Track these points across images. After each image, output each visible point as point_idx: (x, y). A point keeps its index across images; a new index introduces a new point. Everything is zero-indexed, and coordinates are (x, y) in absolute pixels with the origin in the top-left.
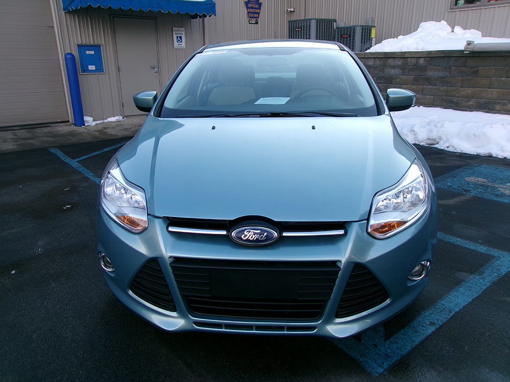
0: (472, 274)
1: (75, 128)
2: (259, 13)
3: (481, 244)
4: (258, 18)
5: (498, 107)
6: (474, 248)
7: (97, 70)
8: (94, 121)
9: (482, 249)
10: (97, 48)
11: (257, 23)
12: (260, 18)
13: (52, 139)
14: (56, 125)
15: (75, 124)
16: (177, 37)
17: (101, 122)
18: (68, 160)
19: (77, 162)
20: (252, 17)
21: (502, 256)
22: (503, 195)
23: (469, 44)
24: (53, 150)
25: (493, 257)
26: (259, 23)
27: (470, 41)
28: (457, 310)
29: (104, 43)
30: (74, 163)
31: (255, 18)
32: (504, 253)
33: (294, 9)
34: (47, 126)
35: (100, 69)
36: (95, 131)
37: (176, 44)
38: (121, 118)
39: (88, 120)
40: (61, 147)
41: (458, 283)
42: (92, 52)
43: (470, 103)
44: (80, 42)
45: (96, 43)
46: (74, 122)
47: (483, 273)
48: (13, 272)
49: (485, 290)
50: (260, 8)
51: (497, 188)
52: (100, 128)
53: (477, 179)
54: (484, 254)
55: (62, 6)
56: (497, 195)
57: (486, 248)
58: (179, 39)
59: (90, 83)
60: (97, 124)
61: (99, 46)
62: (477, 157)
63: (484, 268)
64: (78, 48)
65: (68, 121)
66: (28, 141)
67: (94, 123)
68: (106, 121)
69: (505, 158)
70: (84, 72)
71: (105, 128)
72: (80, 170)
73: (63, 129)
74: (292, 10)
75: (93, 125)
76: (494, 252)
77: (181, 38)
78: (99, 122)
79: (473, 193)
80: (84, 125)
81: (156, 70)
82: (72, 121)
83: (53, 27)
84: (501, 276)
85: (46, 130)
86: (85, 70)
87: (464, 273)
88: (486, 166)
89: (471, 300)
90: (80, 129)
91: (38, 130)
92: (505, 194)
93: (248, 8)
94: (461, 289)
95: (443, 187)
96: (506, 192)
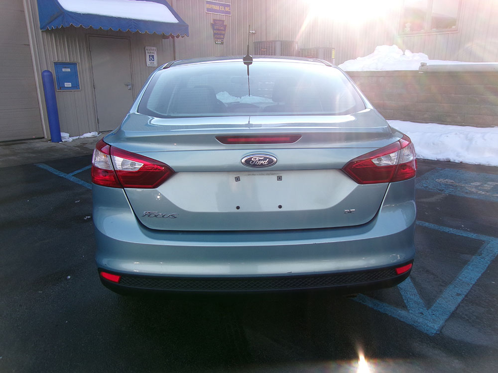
0: (473, 255)
1: (53, 144)
2: (224, 35)
3: (470, 231)
4: (223, 39)
5: (449, 120)
6: (466, 235)
7: (73, 87)
8: (70, 137)
9: (473, 236)
10: (73, 65)
11: (222, 43)
12: (225, 39)
13: (34, 155)
14: (32, 141)
15: (52, 140)
16: (150, 56)
17: (77, 137)
18: (62, 175)
19: (73, 176)
20: (218, 38)
21: (490, 240)
22: (472, 193)
23: (423, 65)
24: (42, 166)
25: (484, 241)
26: (225, 43)
27: (424, 63)
28: (473, 283)
29: (80, 61)
30: (70, 177)
31: (220, 38)
32: (492, 238)
33: (256, 31)
34: (22, 143)
35: (76, 86)
36: (76, 147)
37: (148, 63)
38: (97, 133)
39: (65, 135)
40: (47, 162)
41: (465, 263)
42: (69, 70)
43: (426, 116)
44: (57, 60)
45: (72, 61)
46: (50, 138)
47: (481, 254)
48: (69, 277)
49: (488, 266)
50: (225, 30)
51: (464, 187)
52: (79, 143)
53: (445, 180)
54: (476, 239)
55: (39, 25)
56: (467, 193)
57: (475, 235)
58: (151, 58)
59: (66, 100)
60: (74, 140)
61: (75, 64)
62: (438, 162)
63: (481, 250)
64: (55, 65)
65: (43, 138)
66: (10, 158)
67: (71, 139)
68: (82, 137)
69: (461, 162)
70: (60, 89)
71: (84, 144)
72: (80, 183)
73: (39, 145)
74: (254, 32)
75: (70, 141)
76: (483, 238)
77: (153, 56)
78: (75, 138)
79: (447, 192)
80: (61, 141)
81: (129, 87)
82: (48, 137)
83: (29, 45)
84: (496, 255)
85: (23, 146)
86: (62, 87)
87: (466, 255)
88: (449, 169)
89: (480, 275)
90: (59, 145)
91: (15, 147)
92: (473, 192)
93: (214, 29)
94: (469, 267)
95: (420, 187)
96: (473, 190)
